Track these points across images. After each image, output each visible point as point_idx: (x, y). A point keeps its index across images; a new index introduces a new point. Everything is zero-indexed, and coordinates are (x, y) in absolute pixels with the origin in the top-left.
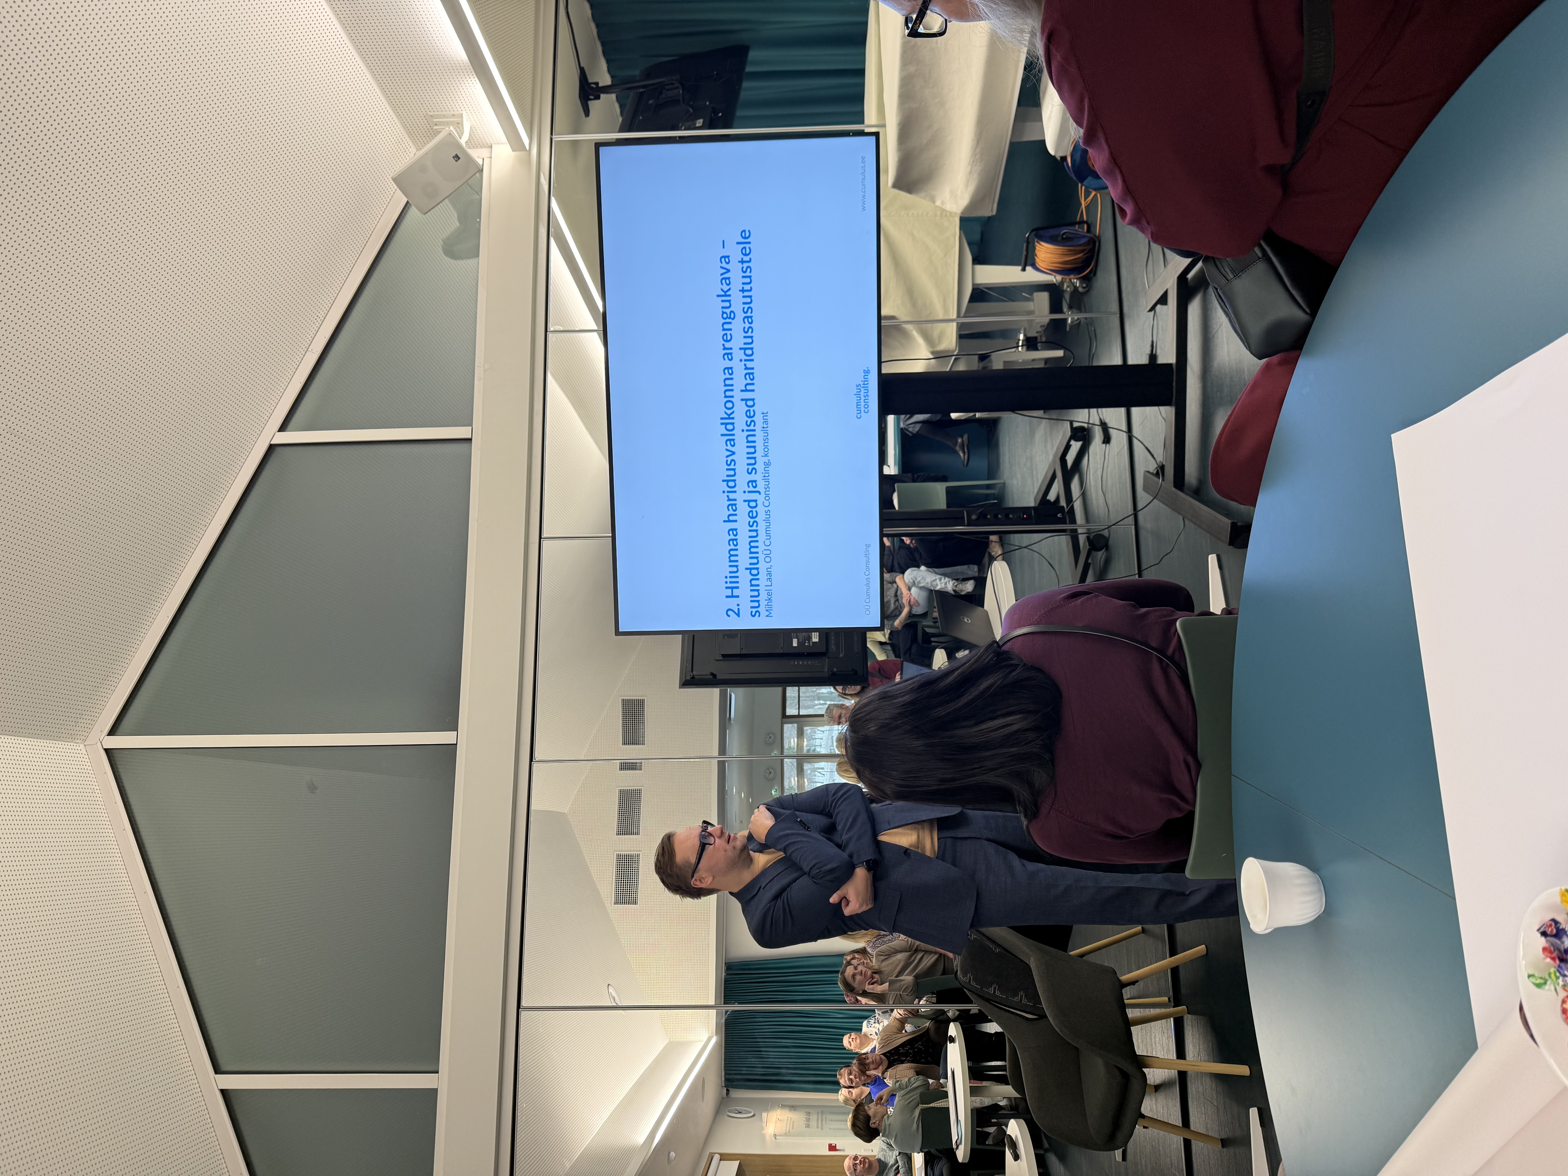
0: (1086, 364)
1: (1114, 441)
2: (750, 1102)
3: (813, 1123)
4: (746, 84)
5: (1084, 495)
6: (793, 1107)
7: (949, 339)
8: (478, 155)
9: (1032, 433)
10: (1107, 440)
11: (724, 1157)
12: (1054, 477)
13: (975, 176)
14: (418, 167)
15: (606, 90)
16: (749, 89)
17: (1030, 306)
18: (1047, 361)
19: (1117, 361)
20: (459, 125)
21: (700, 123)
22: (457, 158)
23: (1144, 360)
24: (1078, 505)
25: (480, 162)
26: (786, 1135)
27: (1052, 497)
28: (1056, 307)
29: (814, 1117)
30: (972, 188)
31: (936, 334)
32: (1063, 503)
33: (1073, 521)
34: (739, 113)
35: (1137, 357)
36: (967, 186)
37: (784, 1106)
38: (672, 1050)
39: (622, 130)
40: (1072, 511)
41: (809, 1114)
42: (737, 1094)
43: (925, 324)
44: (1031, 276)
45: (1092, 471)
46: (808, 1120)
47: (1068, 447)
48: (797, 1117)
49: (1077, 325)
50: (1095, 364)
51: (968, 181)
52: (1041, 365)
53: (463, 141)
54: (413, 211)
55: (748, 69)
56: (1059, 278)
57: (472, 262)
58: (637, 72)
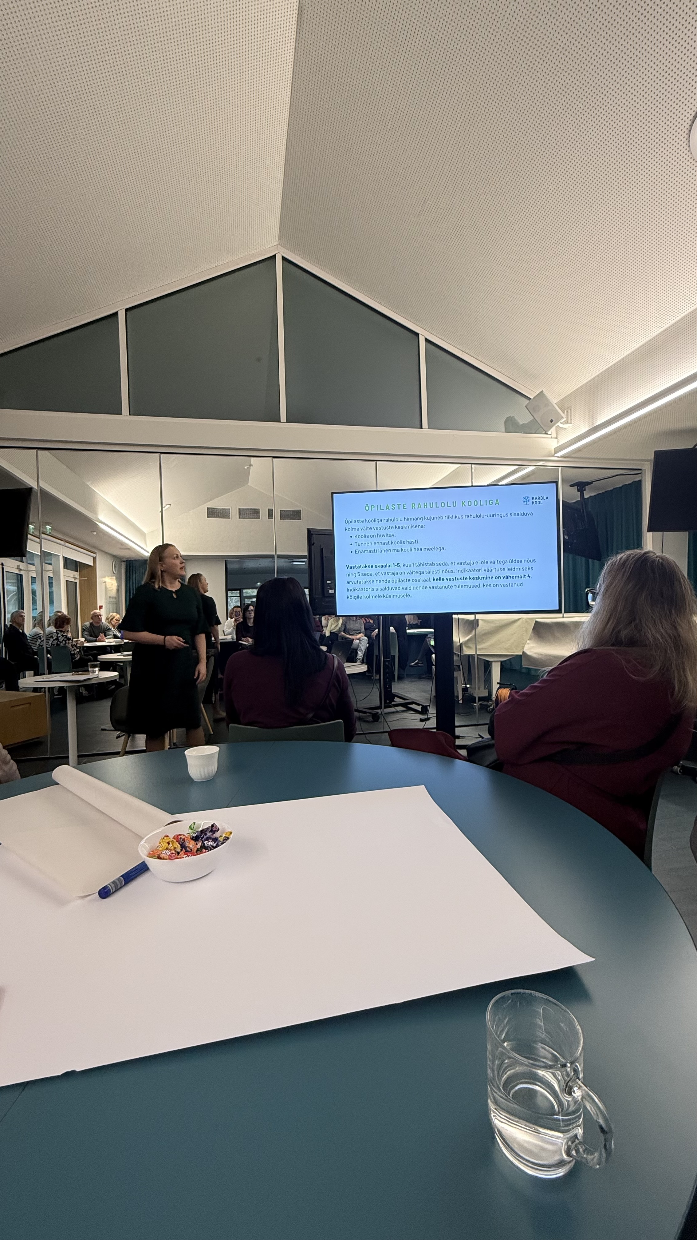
0: (456, 712)
1: (421, 723)
2: (120, 572)
3: (111, 600)
4: (584, 559)
5: (397, 712)
6: (118, 591)
7: (467, 651)
8: (552, 431)
9: (425, 692)
10: (422, 720)
11: (95, 559)
12: (404, 699)
13: (540, 657)
14: (548, 403)
15: (582, 495)
16: (581, 561)
17: (482, 688)
18: (458, 697)
19: (457, 724)
20: (566, 423)
21: (566, 537)
22: (552, 421)
23: (457, 733)
24: (393, 709)
25: (549, 433)
26: (106, 587)
27: (396, 699)
28: (481, 699)
29: (114, 600)
30: (535, 656)
31: (470, 645)
32: (393, 703)
33: (385, 707)
34: (571, 556)
35: (458, 732)
36: (535, 653)
37: (118, 586)
38: (143, 535)
39: (563, 501)
40: (390, 707)
41: (115, 598)
42: (123, 565)
43: (475, 640)
44: (495, 686)
45: (408, 715)
46: (113, 598)
47: (419, 705)
48: (113, 593)
49: (473, 708)
50: (456, 715)
51: (538, 654)
52: (456, 694)
53: (559, 424)
54: (528, 401)
55: (590, 560)
56: (494, 699)
57: (503, 429)
58: (590, 509)
